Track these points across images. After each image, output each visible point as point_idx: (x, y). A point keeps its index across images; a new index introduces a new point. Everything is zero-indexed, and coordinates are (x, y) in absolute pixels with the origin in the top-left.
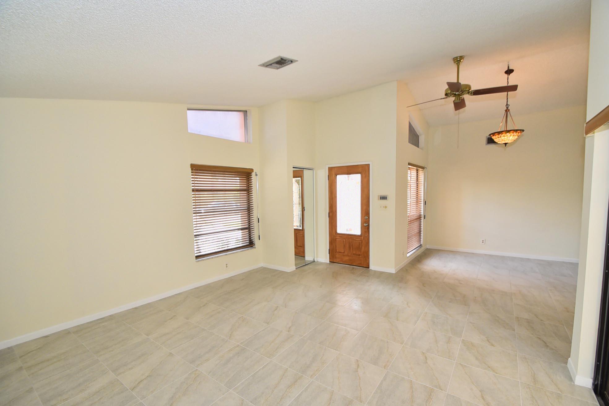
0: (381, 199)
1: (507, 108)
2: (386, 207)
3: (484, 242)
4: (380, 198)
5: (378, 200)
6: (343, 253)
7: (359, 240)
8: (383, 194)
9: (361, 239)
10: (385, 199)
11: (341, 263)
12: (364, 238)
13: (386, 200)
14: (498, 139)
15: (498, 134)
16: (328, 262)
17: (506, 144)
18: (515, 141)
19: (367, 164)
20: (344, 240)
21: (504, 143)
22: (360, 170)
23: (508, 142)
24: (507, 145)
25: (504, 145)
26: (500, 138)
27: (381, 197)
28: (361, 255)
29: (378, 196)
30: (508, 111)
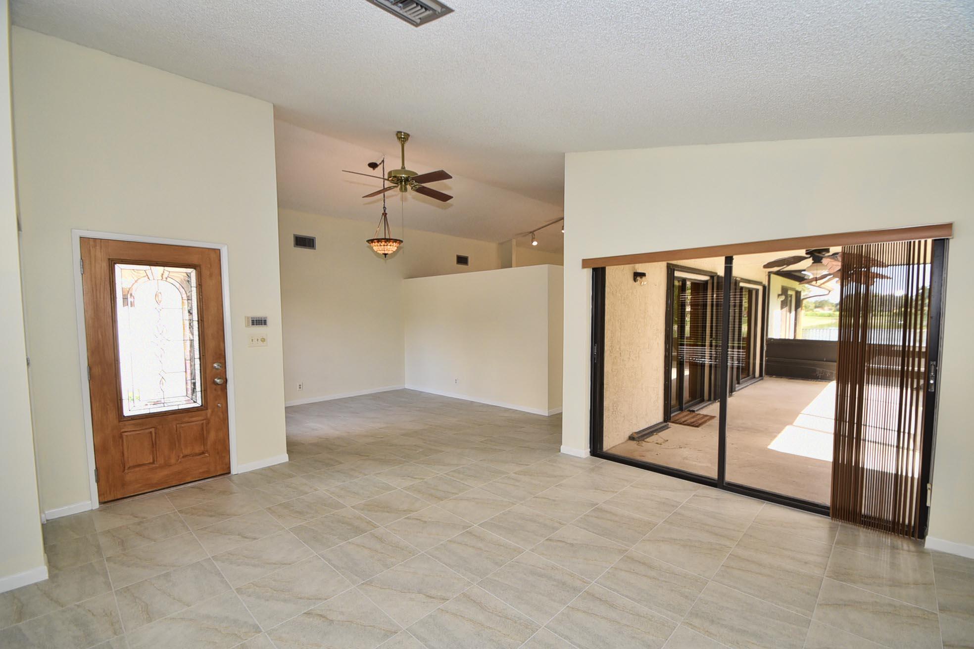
0: (253, 324)
1: (385, 211)
2: (263, 340)
3: (301, 387)
4: (251, 322)
5: (248, 325)
6: (150, 463)
7: (200, 418)
8: (259, 314)
9: (207, 414)
10: (262, 324)
11: (146, 491)
12: (212, 412)
13: (265, 326)
14: (377, 247)
15: (378, 242)
16: (96, 505)
17: (385, 254)
18: (395, 253)
19: (214, 250)
20: (153, 430)
21: (383, 254)
22: (195, 260)
23: (389, 253)
24: (387, 256)
25: (384, 256)
26: (385, 247)
27: (253, 321)
28: (207, 451)
29: (245, 317)
30: (385, 214)
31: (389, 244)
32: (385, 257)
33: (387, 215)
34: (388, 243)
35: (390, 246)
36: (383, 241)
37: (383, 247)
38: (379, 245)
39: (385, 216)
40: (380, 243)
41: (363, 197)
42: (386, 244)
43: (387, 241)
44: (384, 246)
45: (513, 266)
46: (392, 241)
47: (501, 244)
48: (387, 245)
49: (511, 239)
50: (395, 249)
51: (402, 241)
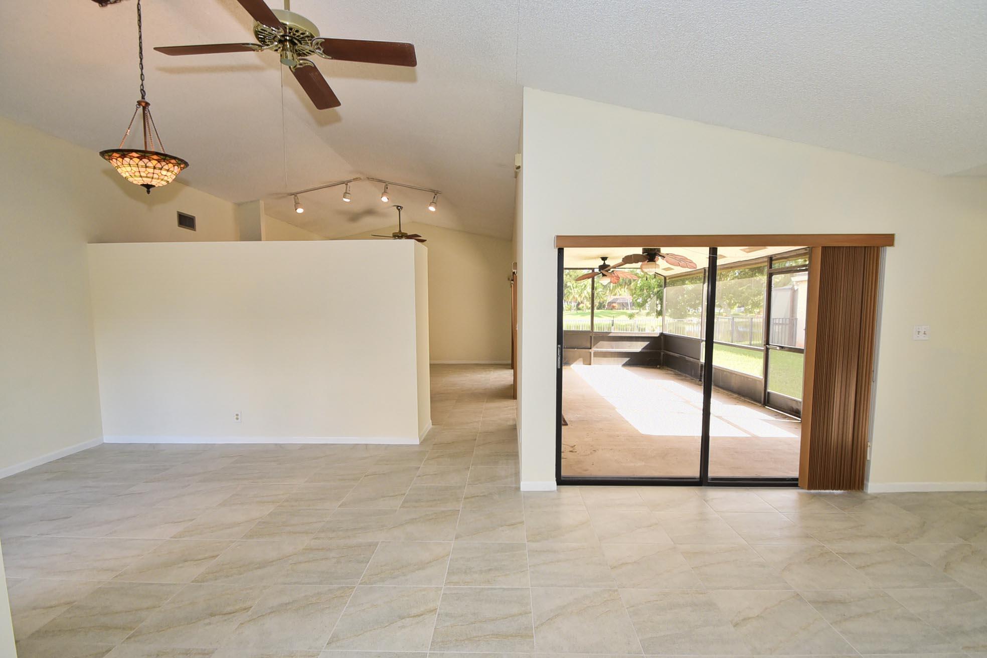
1: (143, 97)
15: (140, 158)
17: (148, 187)
21: (144, 185)
24: (151, 190)
25: (144, 189)
26: (157, 171)
30: (144, 105)
31: (166, 167)
32: (148, 192)
33: (150, 108)
34: (163, 163)
35: (168, 170)
36: (155, 157)
37: (151, 170)
38: (141, 163)
39: (144, 108)
40: (146, 161)
41: (155, 49)
42: (159, 166)
43: (164, 160)
44: (155, 168)
45: (262, 239)
46: (173, 161)
47: (239, 205)
48: (161, 169)
49: (259, 200)
50: (170, 177)
51: (186, 164)
